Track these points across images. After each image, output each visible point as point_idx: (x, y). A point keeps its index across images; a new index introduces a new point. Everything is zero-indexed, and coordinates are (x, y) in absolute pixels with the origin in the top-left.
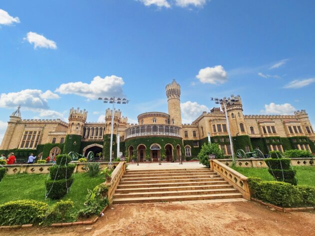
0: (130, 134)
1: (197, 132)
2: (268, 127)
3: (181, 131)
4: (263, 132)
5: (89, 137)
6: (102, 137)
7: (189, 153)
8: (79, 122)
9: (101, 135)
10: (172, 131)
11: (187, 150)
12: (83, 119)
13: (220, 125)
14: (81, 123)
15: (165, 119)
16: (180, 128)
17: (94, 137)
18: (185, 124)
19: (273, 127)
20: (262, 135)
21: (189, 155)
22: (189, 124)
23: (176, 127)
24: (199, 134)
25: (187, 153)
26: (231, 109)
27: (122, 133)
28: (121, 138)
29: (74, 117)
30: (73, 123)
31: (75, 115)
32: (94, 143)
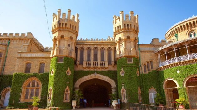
14: (74, 37)
17: (92, 62)
27: (148, 54)
28: (148, 63)
29: (64, 25)
30: (62, 36)
31: (66, 22)
32: (94, 73)
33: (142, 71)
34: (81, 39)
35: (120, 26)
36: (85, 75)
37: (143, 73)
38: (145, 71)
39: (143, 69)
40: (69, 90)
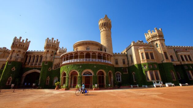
0: (64, 61)
1: (126, 61)
2: (185, 56)
3: (112, 58)
4: (181, 60)
5: (30, 63)
6: (41, 64)
7: (119, 79)
8: (19, 50)
9: (41, 61)
10: (104, 58)
11: (117, 76)
12: (24, 47)
13: (148, 53)
14: (22, 51)
15: (97, 47)
16: (112, 56)
17: (34, 63)
18: (116, 53)
19: (189, 56)
20: (181, 62)
21: (120, 80)
22: (119, 53)
23: (108, 55)
24: (128, 61)
25: (117, 79)
26: (155, 39)
27: (58, 60)
28: (57, 64)
29: (16, 45)
30: (14, 51)
31: (17, 43)
32: (33, 69)
33: (53, 68)
34: (29, 51)
35: (50, 45)
36: (29, 70)
37: (54, 69)
38: (55, 68)
39: (54, 67)
40: (12, 78)
